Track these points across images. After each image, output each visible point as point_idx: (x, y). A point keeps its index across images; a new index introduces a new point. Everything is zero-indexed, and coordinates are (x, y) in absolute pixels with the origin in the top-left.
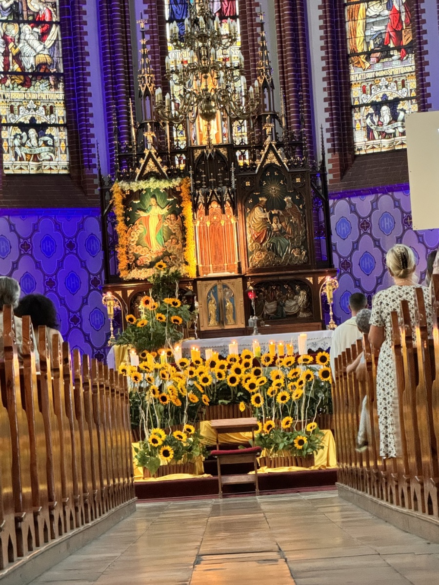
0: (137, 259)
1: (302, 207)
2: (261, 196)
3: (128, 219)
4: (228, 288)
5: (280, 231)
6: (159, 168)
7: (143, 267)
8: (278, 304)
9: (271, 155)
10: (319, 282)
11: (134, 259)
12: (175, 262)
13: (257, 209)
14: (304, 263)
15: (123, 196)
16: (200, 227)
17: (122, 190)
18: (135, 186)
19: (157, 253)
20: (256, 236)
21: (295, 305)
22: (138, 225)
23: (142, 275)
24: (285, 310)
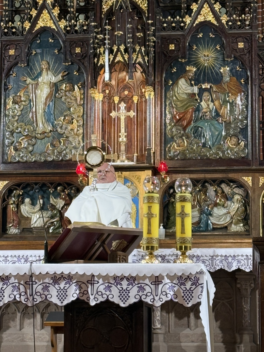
1: (244, 81)
2: (189, 63)
3: (10, 87)
9: (206, 9)
13: (182, 82)
16: (103, 103)
20: (178, 118)
21: (226, 214)
22: (22, 95)
24: (212, 220)
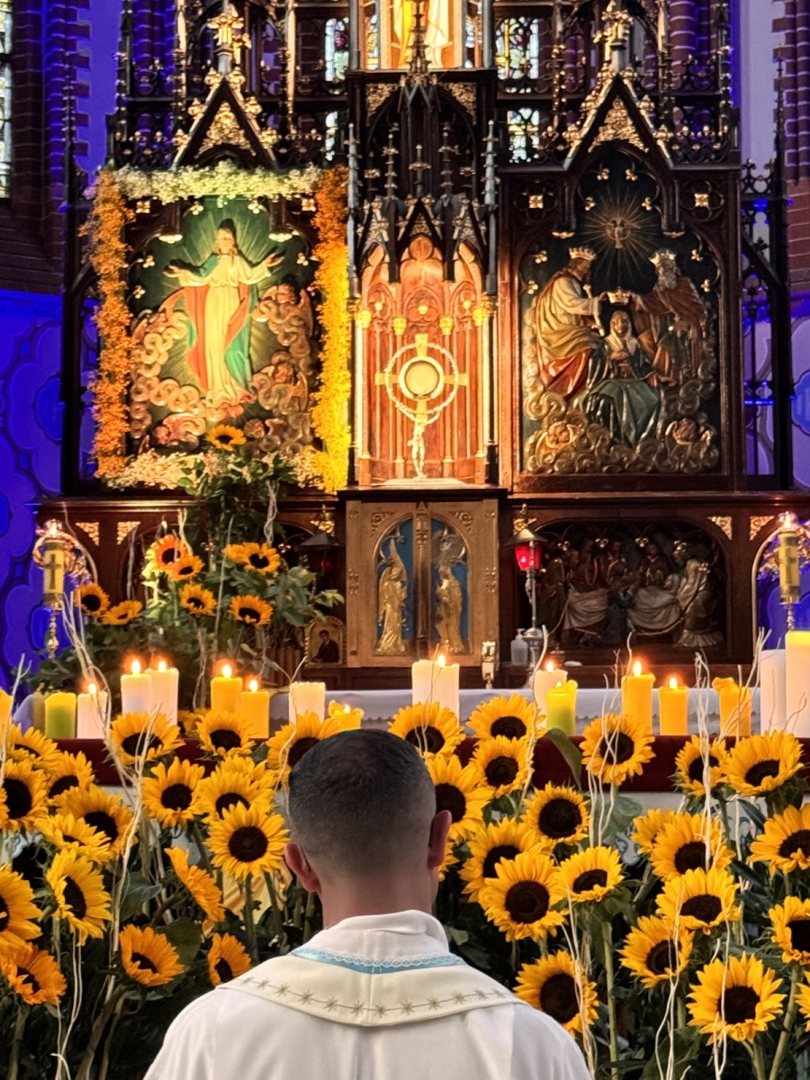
0: (160, 423)
1: (710, 287)
2: (575, 243)
3: (140, 292)
4: (451, 531)
5: (632, 359)
6: (250, 135)
7: (174, 449)
8: (612, 599)
10: (753, 535)
11: (148, 422)
12: (283, 440)
13: (561, 286)
14: (707, 470)
15: (125, 217)
16: (370, 333)
17: (124, 197)
18: (169, 186)
19: (226, 406)
20: (553, 373)
21: (666, 606)
22: (169, 312)
23: (168, 473)
24: (636, 619)
